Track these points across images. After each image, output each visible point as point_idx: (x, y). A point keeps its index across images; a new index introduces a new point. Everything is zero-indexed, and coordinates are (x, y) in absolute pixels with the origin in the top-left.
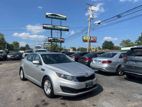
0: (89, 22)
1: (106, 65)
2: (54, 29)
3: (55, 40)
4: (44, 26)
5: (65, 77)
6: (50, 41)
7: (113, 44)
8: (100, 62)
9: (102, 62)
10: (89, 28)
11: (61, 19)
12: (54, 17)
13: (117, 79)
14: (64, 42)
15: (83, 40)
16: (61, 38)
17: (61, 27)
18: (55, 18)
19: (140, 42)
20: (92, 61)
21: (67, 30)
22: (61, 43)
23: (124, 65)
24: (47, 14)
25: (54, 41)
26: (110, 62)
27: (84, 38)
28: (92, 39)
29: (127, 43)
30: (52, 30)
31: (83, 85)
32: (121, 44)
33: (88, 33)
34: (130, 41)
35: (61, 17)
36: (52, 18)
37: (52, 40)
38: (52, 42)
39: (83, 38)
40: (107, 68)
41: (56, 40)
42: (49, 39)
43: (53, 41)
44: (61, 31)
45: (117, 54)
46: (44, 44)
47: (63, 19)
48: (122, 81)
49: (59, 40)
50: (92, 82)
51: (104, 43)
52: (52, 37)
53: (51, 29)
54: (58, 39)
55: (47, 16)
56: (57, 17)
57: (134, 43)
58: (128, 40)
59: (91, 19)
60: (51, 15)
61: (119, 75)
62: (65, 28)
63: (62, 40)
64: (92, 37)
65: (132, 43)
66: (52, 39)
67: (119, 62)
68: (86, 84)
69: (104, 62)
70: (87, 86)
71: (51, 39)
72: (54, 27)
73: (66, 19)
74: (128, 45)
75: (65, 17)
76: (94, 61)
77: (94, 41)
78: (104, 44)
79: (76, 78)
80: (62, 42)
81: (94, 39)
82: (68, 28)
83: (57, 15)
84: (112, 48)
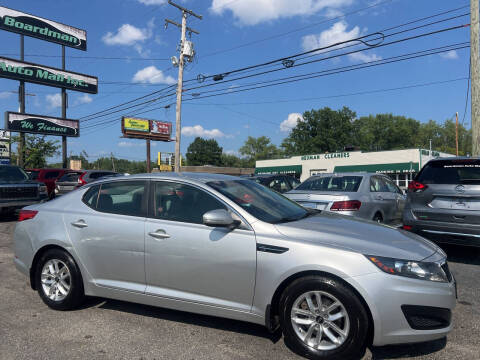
2: (35, 80)
3: (37, 125)
6: (14, 126)
7: (221, 150)
9: (331, 205)
10: (179, 90)
11: (65, 43)
12: (31, 29)
14: (78, 135)
15: (124, 130)
16: (64, 119)
17: (66, 75)
18: (37, 35)
19: (293, 144)
21: (92, 89)
22: (64, 140)
23: (416, 213)
25: (35, 130)
26: (356, 205)
27: (128, 125)
28: (155, 130)
29: (261, 148)
30: (22, 84)
33: (178, 106)
34: (267, 142)
35: (62, 33)
36: (23, 33)
37: (26, 125)
38: (23, 131)
39: (123, 125)
41: (42, 126)
42: (12, 118)
43: (31, 127)
44: (63, 91)
47: (72, 44)
49: (57, 126)
51: (192, 145)
52: (23, 113)
53: (22, 78)
54: (54, 121)
56: (46, 32)
57: (278, 148)
58: (264, 138)
60: (18, 19)
62: (80, 79)
63: (70, 125)
65: (272, 147)
66: (27, 120)
69: (338, 206)
71: (20, 118)
72: (35, 70)
73: (83, 46)
74: (263, 153)
75: (80, 36)
78: (192, 147)
80: (71, 133)
81: (163, 130)
82: (93, 82)
83: (44, 25)
84: (217, 161)
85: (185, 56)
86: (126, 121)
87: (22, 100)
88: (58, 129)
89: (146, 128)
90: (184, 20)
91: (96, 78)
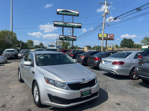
0: (104, 17)
1: (117, 67)
2: (66, 26)
3: (66, 38)
4: (55, 23)
5: (55, 84)
6: (61, 39)
7: (133, 42)
8: (110, 63)
9: (112, 62)
10: (104, 24)
11: (73, 15)
12: (66, 13)
13: (130, 85)
14: (76, 40)
15: (99, 38)
16: (73, 36)
17: (73, 24)
20: (102, 62)
21: (80, 27)
22: (73, 42)
23: (138, 68)
24: (58, 10)
25: (66, 39)
26: (122, 63)
27: (100, 36)
28: (109, 37)
30: (63, 28)
31: (77, 93)
32: (142, 42)
33: (103, 29)
35: (72, 13)
36: (63, 14)
37: (64, 38)
38: (63, 40)
39: (99, 36)
40: (118, 71)
41: (67, 38)
42: (61, 37)
43: (65, 39)
44: (73, 28)
45: (131, 53)
46: (57, 42)
47: (75, 15)
48: (136, 88)
49: (71, 38)
50: (91, 90)
51: (122, 41)
52: (63, 35)
53: (63, 26)
54: (70, 37)
55: (58, 13)
56: (69, 13)
59: (106, 14)
60: (62, 11)
61: (133, 79)
62: (77, 25)
63: (74, 38)
64: (108, 35)
66: (64, 37)
67: (133, 64)
68: (81, 92)
69: (114, 63)
70: (82, 95)
71: (62, 37)
72: (66, 24)
73: (78, 15)
75: (77, 13)
76: (103, 62)
77: (111, 39)
79: (68, 85)
80: (74, 40)
81: (111, 37)
82: (80, 25)
83: (68, 11)
84: (132, 46)
85: (106, 13)
86: (100, 35)
87: (63, 32)
88: (71, 39)
89: (106, 36)
90: (106, 2)
91: (81, 24)
